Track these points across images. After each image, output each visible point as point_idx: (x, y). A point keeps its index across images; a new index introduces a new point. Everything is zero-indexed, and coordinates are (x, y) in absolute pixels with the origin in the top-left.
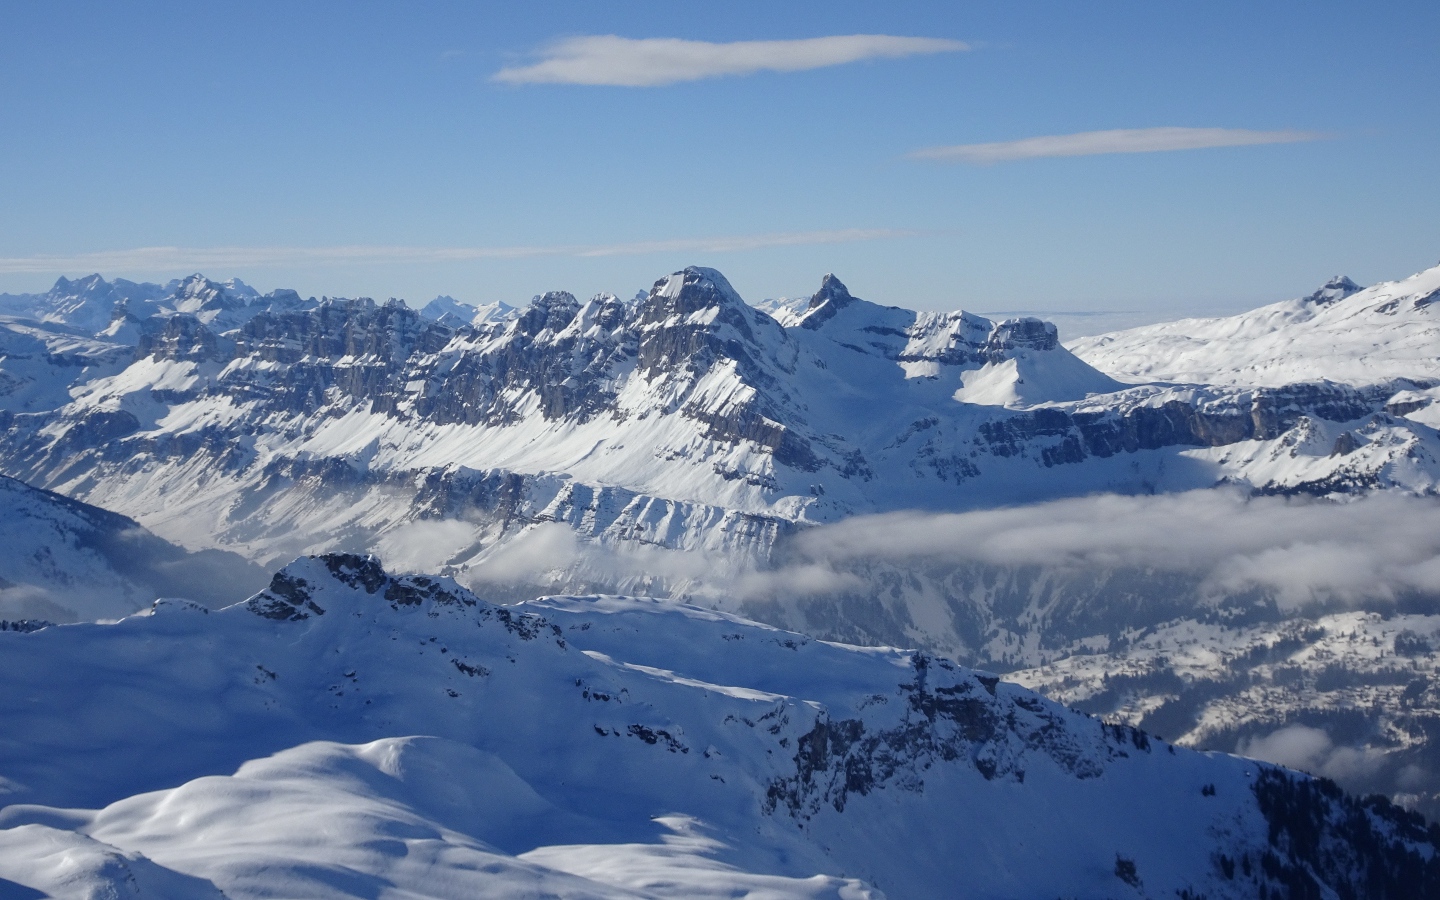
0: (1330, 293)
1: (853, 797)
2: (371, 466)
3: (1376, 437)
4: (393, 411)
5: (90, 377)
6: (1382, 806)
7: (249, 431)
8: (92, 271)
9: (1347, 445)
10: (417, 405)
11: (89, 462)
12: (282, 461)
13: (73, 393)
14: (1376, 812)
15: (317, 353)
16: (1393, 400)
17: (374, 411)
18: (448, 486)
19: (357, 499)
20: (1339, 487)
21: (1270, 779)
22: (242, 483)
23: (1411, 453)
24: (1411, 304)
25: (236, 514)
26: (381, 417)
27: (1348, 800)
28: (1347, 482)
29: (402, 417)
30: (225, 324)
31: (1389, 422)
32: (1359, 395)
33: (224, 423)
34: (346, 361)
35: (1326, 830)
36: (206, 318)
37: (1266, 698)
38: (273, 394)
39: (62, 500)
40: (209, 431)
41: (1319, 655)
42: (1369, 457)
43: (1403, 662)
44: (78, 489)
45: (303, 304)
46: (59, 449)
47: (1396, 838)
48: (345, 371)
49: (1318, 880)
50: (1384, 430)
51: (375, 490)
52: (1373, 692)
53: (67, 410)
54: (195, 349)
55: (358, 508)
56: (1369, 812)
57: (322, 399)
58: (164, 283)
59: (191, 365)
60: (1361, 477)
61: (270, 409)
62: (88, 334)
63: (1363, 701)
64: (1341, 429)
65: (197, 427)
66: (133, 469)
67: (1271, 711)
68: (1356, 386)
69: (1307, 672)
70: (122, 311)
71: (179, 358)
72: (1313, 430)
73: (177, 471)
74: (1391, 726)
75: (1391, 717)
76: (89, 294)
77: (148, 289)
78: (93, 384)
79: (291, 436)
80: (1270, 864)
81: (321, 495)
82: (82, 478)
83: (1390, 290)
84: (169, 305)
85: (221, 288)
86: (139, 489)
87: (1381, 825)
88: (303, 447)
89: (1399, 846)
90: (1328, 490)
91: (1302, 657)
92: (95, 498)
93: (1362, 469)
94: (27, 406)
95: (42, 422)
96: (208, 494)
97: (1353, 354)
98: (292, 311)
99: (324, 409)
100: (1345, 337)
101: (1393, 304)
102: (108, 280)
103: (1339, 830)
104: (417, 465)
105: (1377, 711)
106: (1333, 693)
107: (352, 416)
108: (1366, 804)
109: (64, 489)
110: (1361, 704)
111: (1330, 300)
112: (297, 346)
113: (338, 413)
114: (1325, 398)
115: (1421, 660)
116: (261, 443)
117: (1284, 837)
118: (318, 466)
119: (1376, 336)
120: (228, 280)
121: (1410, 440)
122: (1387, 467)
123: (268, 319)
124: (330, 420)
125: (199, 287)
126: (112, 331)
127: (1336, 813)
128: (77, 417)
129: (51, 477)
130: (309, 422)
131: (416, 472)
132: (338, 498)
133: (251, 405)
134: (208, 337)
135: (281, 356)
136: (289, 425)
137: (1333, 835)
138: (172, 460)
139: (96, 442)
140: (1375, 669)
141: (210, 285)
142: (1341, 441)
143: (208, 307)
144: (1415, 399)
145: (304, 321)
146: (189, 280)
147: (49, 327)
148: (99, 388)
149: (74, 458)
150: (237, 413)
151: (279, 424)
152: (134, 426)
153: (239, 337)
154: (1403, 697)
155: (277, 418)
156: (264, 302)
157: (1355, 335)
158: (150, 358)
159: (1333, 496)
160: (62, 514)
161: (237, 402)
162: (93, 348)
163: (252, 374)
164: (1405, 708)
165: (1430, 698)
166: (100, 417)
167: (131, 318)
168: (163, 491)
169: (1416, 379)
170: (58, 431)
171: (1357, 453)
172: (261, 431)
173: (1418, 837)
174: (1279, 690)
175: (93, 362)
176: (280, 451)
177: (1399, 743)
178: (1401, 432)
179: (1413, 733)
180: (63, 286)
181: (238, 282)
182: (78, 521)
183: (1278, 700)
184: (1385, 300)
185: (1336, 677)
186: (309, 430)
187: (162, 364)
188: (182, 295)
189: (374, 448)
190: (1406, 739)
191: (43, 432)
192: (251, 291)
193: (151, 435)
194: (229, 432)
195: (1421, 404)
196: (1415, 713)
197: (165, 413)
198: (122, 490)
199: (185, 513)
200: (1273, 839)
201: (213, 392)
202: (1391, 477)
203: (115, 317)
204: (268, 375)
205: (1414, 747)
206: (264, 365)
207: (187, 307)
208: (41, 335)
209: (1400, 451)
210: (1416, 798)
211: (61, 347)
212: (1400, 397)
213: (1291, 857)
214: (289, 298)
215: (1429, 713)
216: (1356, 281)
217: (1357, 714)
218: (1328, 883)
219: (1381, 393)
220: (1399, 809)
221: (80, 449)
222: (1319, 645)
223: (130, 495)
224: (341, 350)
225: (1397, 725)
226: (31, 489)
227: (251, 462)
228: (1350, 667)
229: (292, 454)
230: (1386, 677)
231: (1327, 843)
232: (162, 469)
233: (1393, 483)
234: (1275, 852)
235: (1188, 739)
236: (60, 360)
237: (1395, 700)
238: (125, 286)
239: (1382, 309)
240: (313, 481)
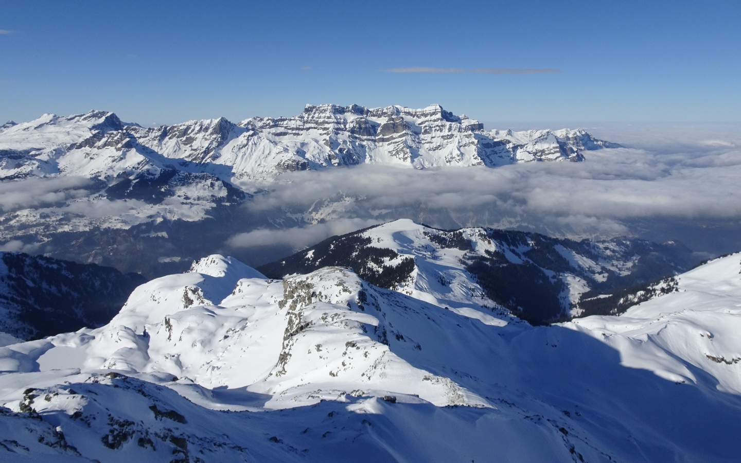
0: (8, 125)
3: (27, 163)
6: (41, 257)
9: (19, 166)
14: (39, 259)
16: (31, 154)
20: (17, 177)
21: (7, 256)
23: (38, 167)
24: (33, 128)
27: (31, 257)
28: (20, 176)
31: (31, 159)
32: (20, 152)
35: (26, 266)
37: (2, 234)
41: (18, 221)
42: (26, 169)
43: (42, 221)
47: (46, 265)
49: (25, 279)
50: (29, 162)
52: (35, 229)
60: (24, 174)
63: (32, 232)
64: (16, 162)
67: (5, 238)
68: (19, 150)
69: (14, 226)
72: (7, 162)
74: (41, 237)
75: (41, 235)
80: (10, 278)
83: (26, 125)
87: (41, 262)
89: (47, 267)
90: (15, 178)
91: (12, 222)
93: (24, 172)
97: (17, 142)
100: (14, 137)
101: (28, 128)
103: (30, 265)
105: (37, 233)
106: (24, 231)
108: (37, 257)
111: (8, 127)
114: (10, 153)
115: (48, 219)
117: (13, 270)
119: (24, 137)
121: (37, 164)
122: (31, 171)
127: (28, 261)
137: (28, 267)
140: (35, 223)
142: (17, 165)
144: (37, 153)
154: (44, 229)
157: (17, 137)
164: (45, 232)
165: (52, 228)
169: (37, 148)
171: (22, 168)
173: (53, 263)
174: (7, 232)
177: (44, 241)
178: (34, 162)
179: (48, 237)
183: (7, 234)
184: (25, 127)
185: (23, 226)
190: (46, 239)
195: (39, 154)
196: (48, 233)
200: (10, 271)
202: (33, 173)
205: (48, 241)
209: (35, 167)
210: (51, 254)
212: (33, 153)
213: (16, 274)
215: (52, 232)
216: (16, 122)
217: (31, 235)
218: (28, 279)
219: (27, 152)
220: (46, 257)
222: (17, 219)
225: (43, 236)
228: (27, 223)
230: (38, 225)
231: (26, 269)
233: (34, 175)
234: (11, 274)
237: (41, 230)
239: (25, 130)
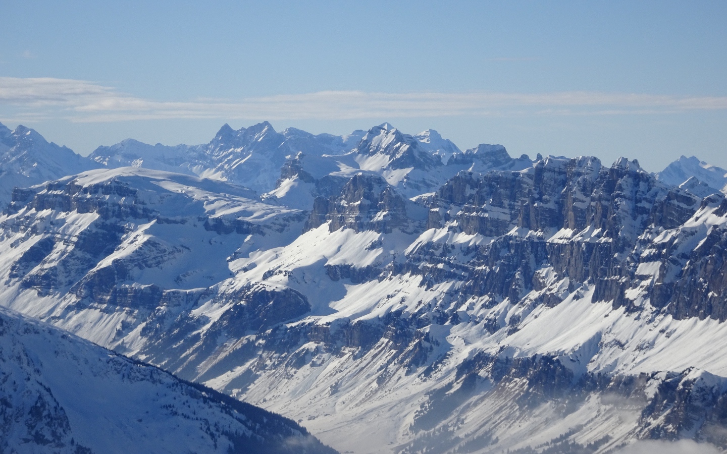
2: (591, 367)
4: (621, 301)
5: (254, 247)
10: (650, 292)
11: (248, 351)
13: (233, 266)
17: (595, 299)
22: (431, 383)
25: (422, 422)
26: (604, 306)
29: (631, 308)
30: (415, 185)
34: (562, 236)
36: (394, 178)
45: (513, 163)
48: (561, 247)
54: (380, 216)
58: (345, 134)
66: (300, 361)
70: (294, 168)
71: (360, 227)
73: (352, 365)
77: (325, 140)
78: (256, 257)
81: (527, 402)
84: (351, 161)
85: (413, 142)
88: (507, 341)
92: (253, 396)
94: (178, 281)
95: (195, 301)
98: (499, 172)
99: (534, 295)
104: (647, 368)
107: (568, 306)
112: (502, 215)
113: (552, 301)
116: (456, 335)
124: (541, 309)
125: (387, 139)
126: (281, 192)
131: (646, 377)
135: (483, 227)
138: (347, 351)
139: (258, 327)
141: (400, 137)
143: (397, 164)
145: (513, 184)
146: (375, 131)
148: (264, 260)
149: (232, 346)
152: (303, 309)
153: (433, 202)
156: (466, 159)
158: (325, 226)
162: (258, 211)
166: (263, 296)
172: (456, 320)
180: (227, 135)
181: (434, 134)
187: (339, 234)
188: (366, 149)
189: (595, 345)
192: (450, 146)
197: (341, 294)
203: (286, 174)
207: (372, 164)
208: (198, 195)
211: (220, 209)
214: (496, 155)
223: (295, 394)
224: (557, 222)
227: (443, 357)
229: (493, 350)
232: (335, 363)
236: (219, 226)
238: (298, 137)
240: (518, 385)
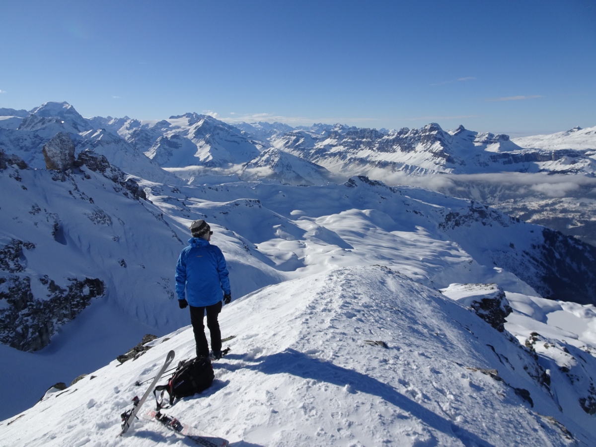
0: (575, 130)
1: (456, 227)
2: (368, 160)
3: (581, 161)
4: (373, 150)
5: (319, 142)
6: (572, 238)
7: (346, 152)
8: (320, 122)
9: (574, 162)
10: (377, 148)
11: (318, 157)
12: (352, 158)
13: (316, 144)
14: (570, 239)
15: (359, 138)
16: (586, 153)
17: (369, 149)
18: (382, 164)
19: (365, 166)
20: (571, 171)
21: (546, 230)
22: (344, 162)
23: (589, 165)
24: (594, 132)
25: (343, 168)
26: (370, 150)
27: (564, 236)
28: (573, 171)
29: (374, 151)
30: (343, 132)
31: (585, 158)
32: (578, 152)
33: (342, 151)
34: (364, 140)
35: (558, 241)
36: (339, 131)
37: (547, 214)
38: (351, 146)
39: (313, 164)
40: (339, 152)
41: (561, 206)
42: (579, 165)
43: (580, 209)
44: (316, 162)
45: (357, 129)
46: (313, 155)
47: (574, 244)
48: (364, 142)
49: (555, 251)
50: (583, 160)
51: (368, 164)
52: (573, 214)
53: (314, 148)
54: (337, 137)
55: (365, 167)
56: (568, 239)
57: (359, 147)
58: (332, 125)
59: (336, 140)
60: (576, 170)
61: (350, 148)
62: (319, 134)
64: (573, 159)
65: (337, 151)
66: (325, 159)
67: (548, 217)
68: (578, 150)
69: (558, 210)
70: (325, 130)
71: (334, 139)
72: (566, 159)
73: (333, 159)
74: (576, 222)
75: (576, 220)
76: (319, 127)
77: (330, 126)
78: (319, 143)
79: (353, 154)
80: (544, 247)
81: (358, 165)
82: (316, 160)
83: (589, 129)
84: (333, 129)
85: (342, 126)
86: (326, 162)
87: (570, 241)
88: (356, 156)
89: (574, 246)
90: (568, 172)
91: (557, 207)
93: (577, 168)
94: (308, 147)
95: (310, 150)
96: (338, 164)
97: (578, 143)
98: (355, 130)
99: (360, 149)
100: (577, 139)
101: (589, 133)
102: (323, 124)
103: (561, 242)
104: (376, 160)
105: (573, 218)
106: (563, 214)
107: (365, 150)
108: (568, 237)
109: (313, 162)
110: (569, 216)
112: (355, 137)
113: (362, 150)
114: (570, 152)
115: (585, 208)
116: (348, 155)
117: (548, 242)
118: (358, 159)
119: (584, 139)
120: (344, 124)
121: (589, 162)
122: (583, 168)
123: (351, 132)
124: (361, 151)
125: (339, 125)
126: (323, 133)
127: (561, 238)
128: (316, 149)
129: (311, 159)
130: (357, 151)
131: (376, 161)
132: (361, 165)
133: (347, 148)
134: (340, 135)
135: (353, 139)
136: (353, 152)
137: (559, 242)
138: (332, 157)
139: (319, 153)
140: (574, 210)
142: (573, 162)
143: (340, 129)
144: (592, 153)
145: (357, 132)
146: (337, 124)
147: (312, 133)
148: (320, 144)
149: (315, 156)
150: (344, 149)
151: (351, 151)
152: (326, 151)
153: (345, 135)
154: (580, 216)
155: (351, 150)
156: (350, 128)
157: (579, 139)
158: (329, 139)
159: (569, 173)
160: (313, 166)
161: (344, 147)
162: (319, 136)
163: (347, 142)
164: (580, 218)
165: (586, 216)
166: (320, 149)
167: (326, 131)
168: (330, 163)
169: (592, 149)
170: (313, 151)
171: (576, 164)
172: (348, 152)
173: (580, 245)
174: (551, 213)
175: (319, 139)
176: (351, 156)
177: (577, 225)
178: (587, 160)
179: (581, 223)
180: (315, 125)
181: (346, 125)
182: (315, 168)
183: (550, 214)
184: (587, 131)
185: (564, 211)
186: (357, 153)
187: (331, 140)
188: (335, 127)
189: (368, 156)
190: (579, 224)
191: (310, 151)
192: (348, 126)
193: (329, 153)
194: (342, 153)
195: (593, 154)
196: (582, 219)
197: (331, 149)
198: (323, 162)
199: (334, 167)
200: (545, 242)
201: (340, 145)
202: (584, 169)
203: (324, 131)
204: (350, 142)
205: (581, 226)
206: (349, 140)
207: (336, 129)
208: (311, 134)
209: (586, 164)
210: (580, 236)
211: (314, 136)
212: (588, 153)
213: (549, 246)
214: (355, 128)
215: (585, 219)
216: (581, 127)
217: (568, 219)
218: (557, 252)
219: (584, 152)
220: (575, 239)
221: (316, 155)
222: (561, 204)
223: (325, 163)
224: (363, 138)
225: (578, 221)
226: (308, 162)
227: (346, 158)
228: (568, 209)
229: (354, 157)
230: (576, 211)
231: (558, 244)
232: (330, 159)
233: (584, 171)
234: (546, 245)
235: (529, 221)
236: (314, 139)
237: (578, 216)
238: (326, 125)
239: (587, 133)
240: (357, 162)
